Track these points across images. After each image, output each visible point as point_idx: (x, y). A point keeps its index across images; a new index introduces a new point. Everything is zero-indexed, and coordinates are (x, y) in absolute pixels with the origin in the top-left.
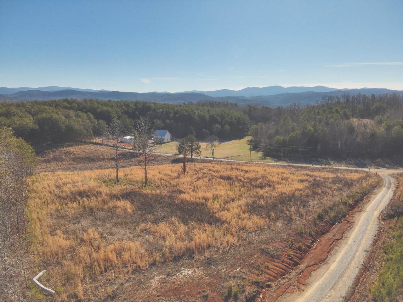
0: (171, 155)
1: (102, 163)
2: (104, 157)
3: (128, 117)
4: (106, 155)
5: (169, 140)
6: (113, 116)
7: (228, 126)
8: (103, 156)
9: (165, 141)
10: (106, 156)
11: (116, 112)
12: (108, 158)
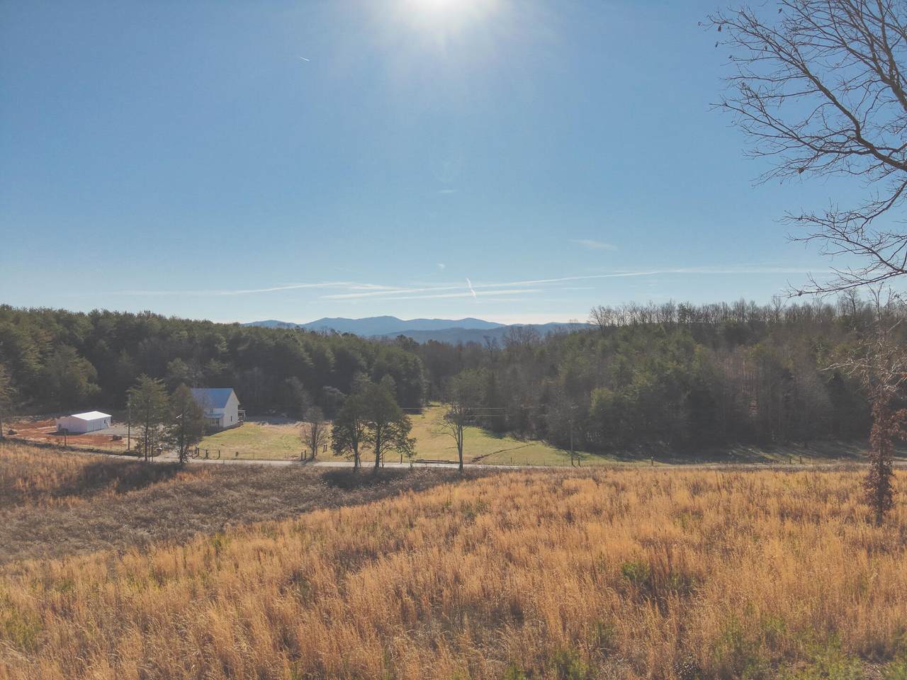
0: (288, 463)
1: (28, 507)
2: (33, 484)
3: (77, 352)
4: (42, 477)
5: (236, 421)
6: (26, 349)
7: (391, 377)
8: (25, 479)
9: (226, 422)
10: (39, 480)
11: (35, 337)
12: (54, 489)
